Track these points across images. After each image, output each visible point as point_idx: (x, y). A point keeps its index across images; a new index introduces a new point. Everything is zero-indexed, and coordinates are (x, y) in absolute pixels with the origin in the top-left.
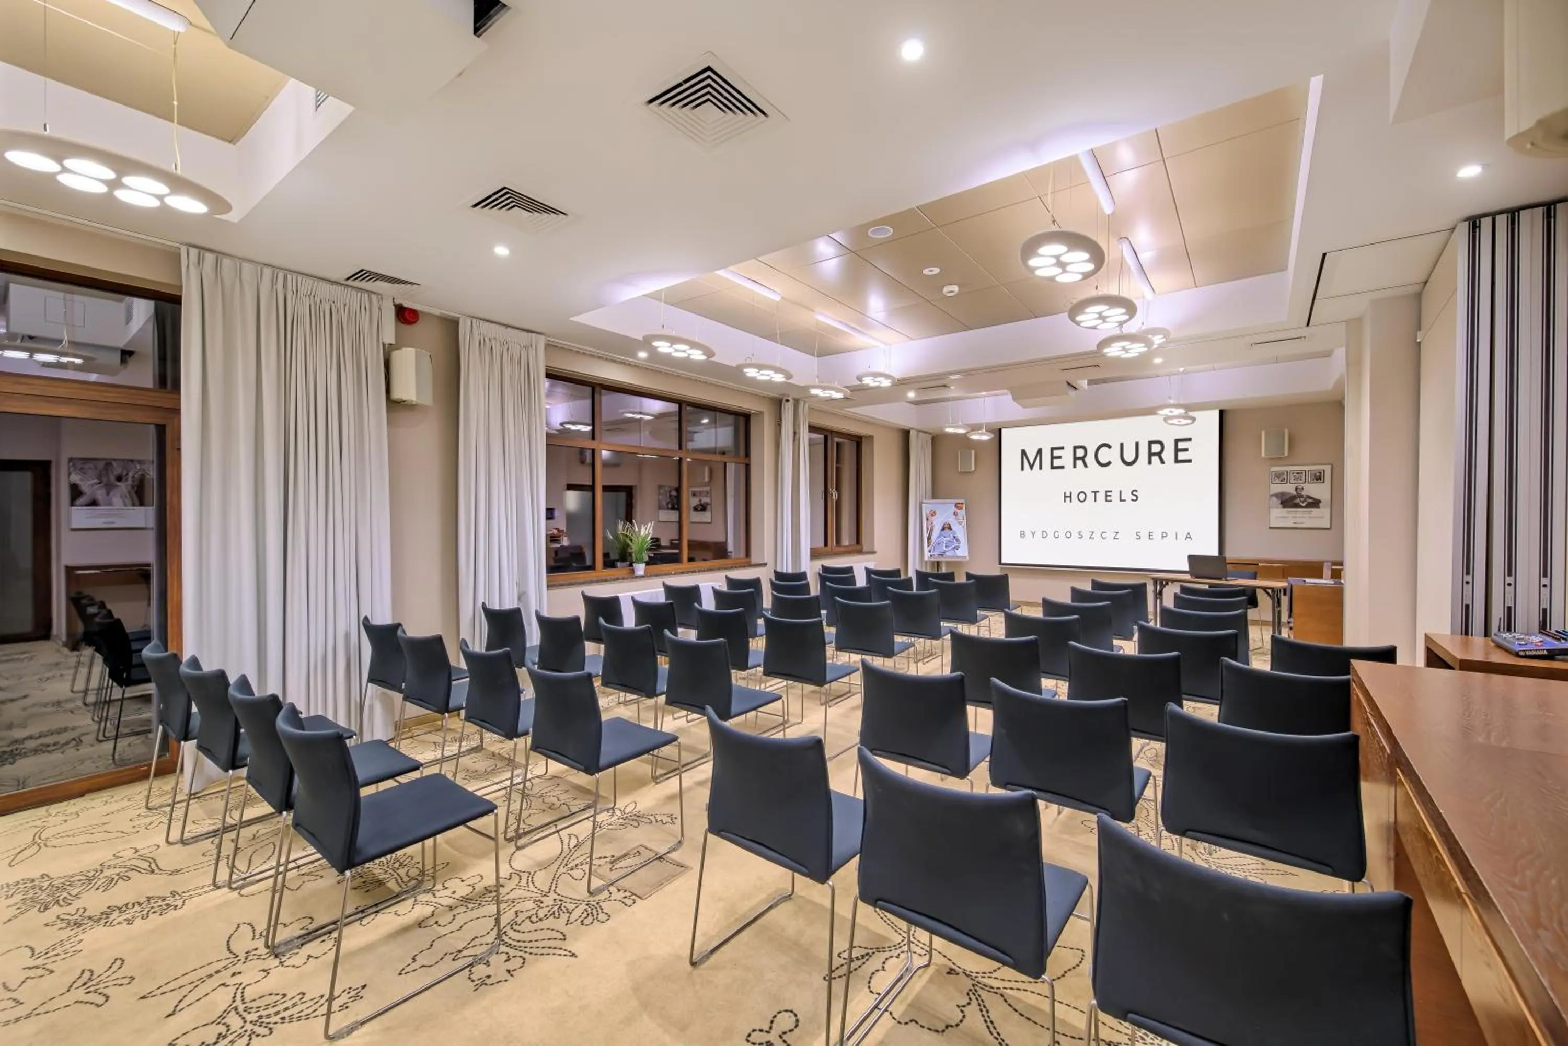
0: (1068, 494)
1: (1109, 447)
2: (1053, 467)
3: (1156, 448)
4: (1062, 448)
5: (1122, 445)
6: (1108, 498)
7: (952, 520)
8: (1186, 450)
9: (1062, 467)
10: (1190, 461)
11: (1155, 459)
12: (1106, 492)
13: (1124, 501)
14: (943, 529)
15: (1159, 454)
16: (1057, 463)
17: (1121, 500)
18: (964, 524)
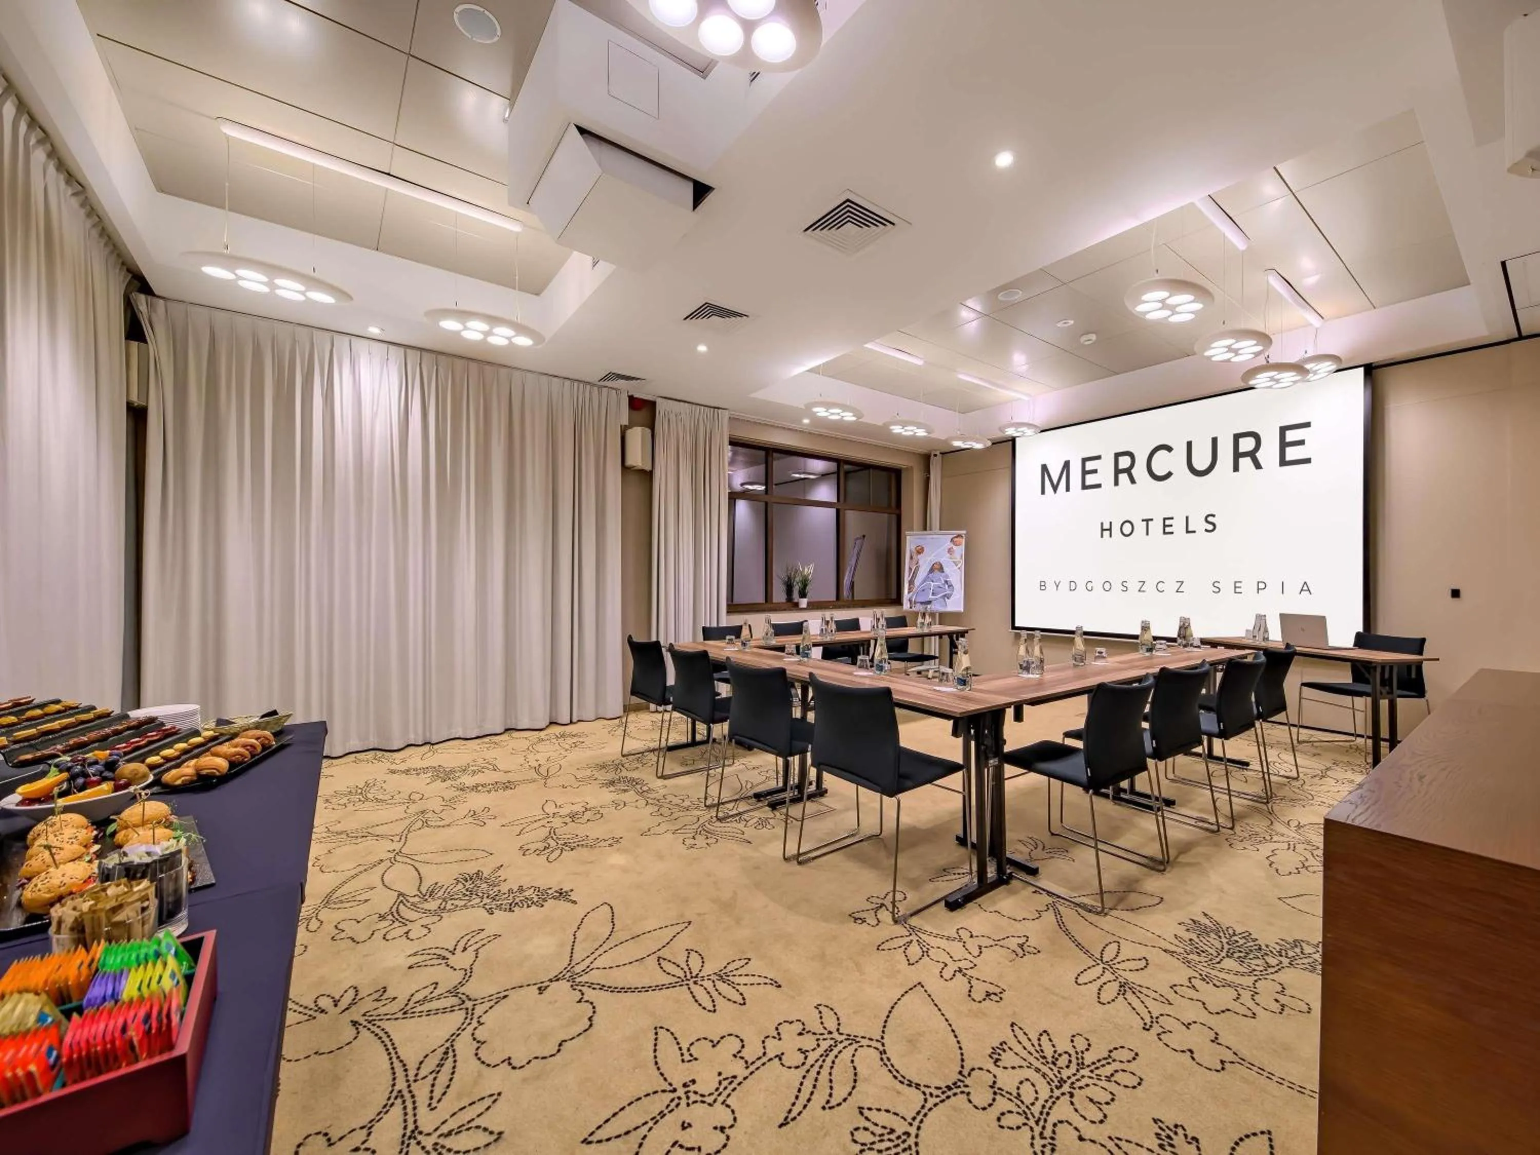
0: (1106, 526)
1: (1169, 449)
2: (1084, 487)
3: (1247, 444)
4: (1098, 458)
5: (1189, 444)
6: (1168, 529)
7: (945, 560)
8: (1301, 443)
9: (1099, 486)
10: (1308, 461)
11: (1245, 462)
12: (1165, 519)
13: (1194, 532)
14: (932, 571)
15: (1252, 455)
16: (1090, 480)
17: (1188, 532)
18: (962, 564)
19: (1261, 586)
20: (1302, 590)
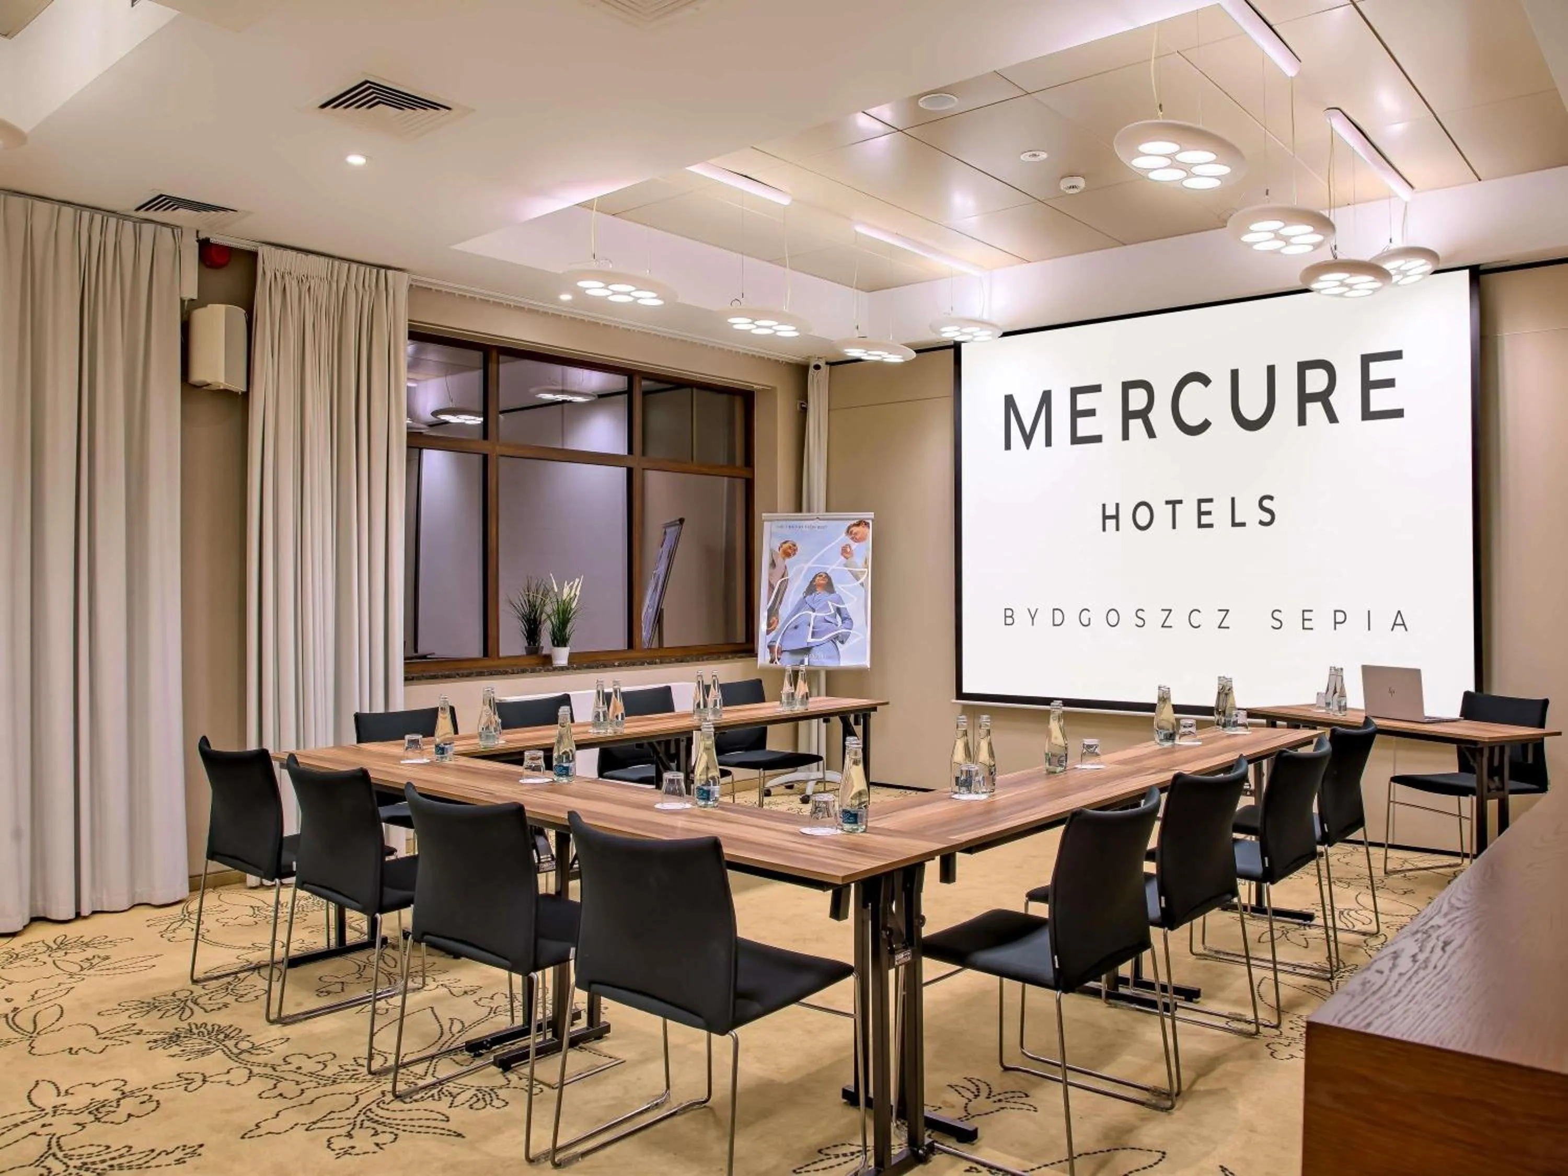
0: (1111, 511)
1: (1205, 381)
2: (1076, 440)
3: (1316, 381)
4: (1097, 388)
5: (1235, 374)
6: (1205, 520)
7: (835, 568)
8: (1390, 383)
9: (1097, 439)
10: (1398, 413)
11: (1315, 410)
12: (1200, 501)
13: (1243, 524)
14: (811, 589)
15: (1323, 397)
16: (1085, 427)
17: (1234, 524)
18: (867, 577)
19: (1340, 617)
20: (1395, 624)
